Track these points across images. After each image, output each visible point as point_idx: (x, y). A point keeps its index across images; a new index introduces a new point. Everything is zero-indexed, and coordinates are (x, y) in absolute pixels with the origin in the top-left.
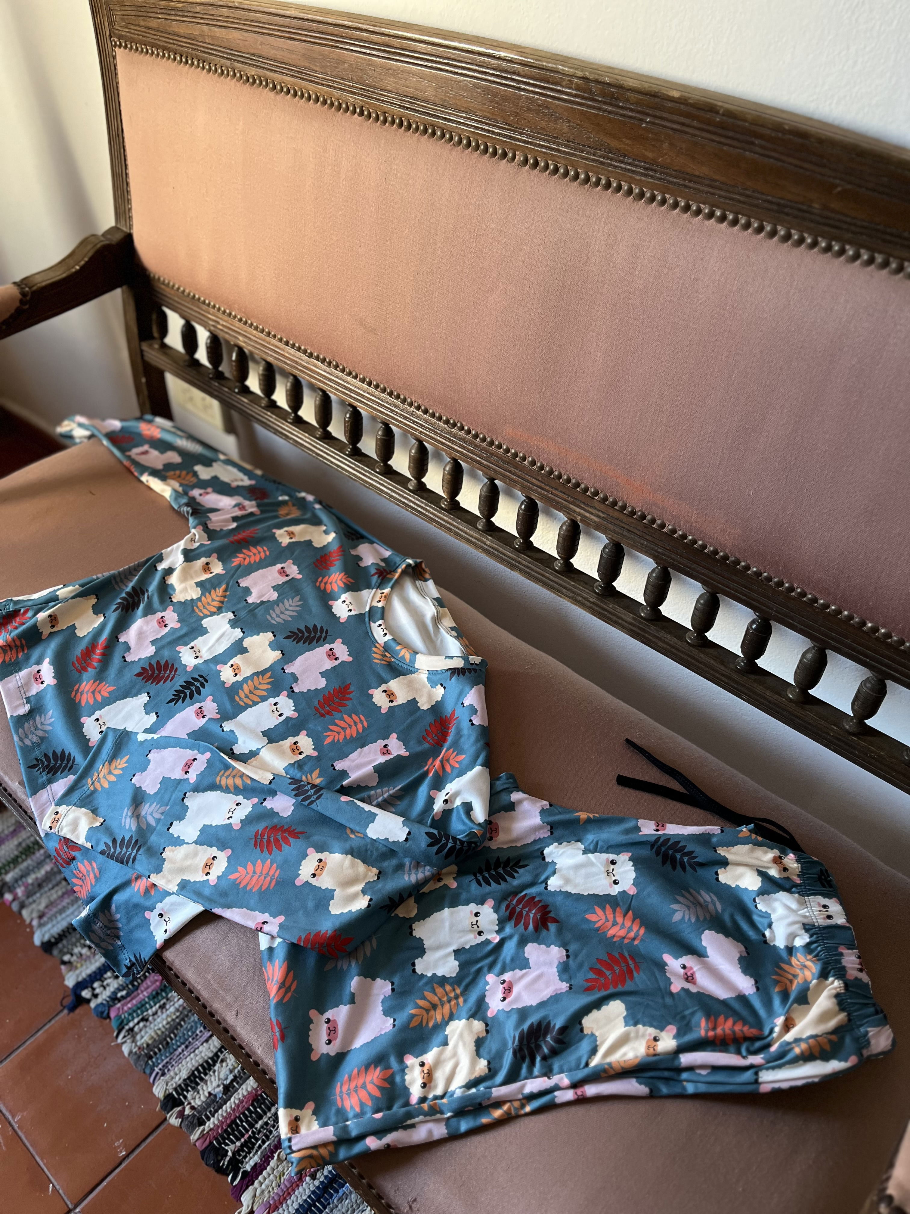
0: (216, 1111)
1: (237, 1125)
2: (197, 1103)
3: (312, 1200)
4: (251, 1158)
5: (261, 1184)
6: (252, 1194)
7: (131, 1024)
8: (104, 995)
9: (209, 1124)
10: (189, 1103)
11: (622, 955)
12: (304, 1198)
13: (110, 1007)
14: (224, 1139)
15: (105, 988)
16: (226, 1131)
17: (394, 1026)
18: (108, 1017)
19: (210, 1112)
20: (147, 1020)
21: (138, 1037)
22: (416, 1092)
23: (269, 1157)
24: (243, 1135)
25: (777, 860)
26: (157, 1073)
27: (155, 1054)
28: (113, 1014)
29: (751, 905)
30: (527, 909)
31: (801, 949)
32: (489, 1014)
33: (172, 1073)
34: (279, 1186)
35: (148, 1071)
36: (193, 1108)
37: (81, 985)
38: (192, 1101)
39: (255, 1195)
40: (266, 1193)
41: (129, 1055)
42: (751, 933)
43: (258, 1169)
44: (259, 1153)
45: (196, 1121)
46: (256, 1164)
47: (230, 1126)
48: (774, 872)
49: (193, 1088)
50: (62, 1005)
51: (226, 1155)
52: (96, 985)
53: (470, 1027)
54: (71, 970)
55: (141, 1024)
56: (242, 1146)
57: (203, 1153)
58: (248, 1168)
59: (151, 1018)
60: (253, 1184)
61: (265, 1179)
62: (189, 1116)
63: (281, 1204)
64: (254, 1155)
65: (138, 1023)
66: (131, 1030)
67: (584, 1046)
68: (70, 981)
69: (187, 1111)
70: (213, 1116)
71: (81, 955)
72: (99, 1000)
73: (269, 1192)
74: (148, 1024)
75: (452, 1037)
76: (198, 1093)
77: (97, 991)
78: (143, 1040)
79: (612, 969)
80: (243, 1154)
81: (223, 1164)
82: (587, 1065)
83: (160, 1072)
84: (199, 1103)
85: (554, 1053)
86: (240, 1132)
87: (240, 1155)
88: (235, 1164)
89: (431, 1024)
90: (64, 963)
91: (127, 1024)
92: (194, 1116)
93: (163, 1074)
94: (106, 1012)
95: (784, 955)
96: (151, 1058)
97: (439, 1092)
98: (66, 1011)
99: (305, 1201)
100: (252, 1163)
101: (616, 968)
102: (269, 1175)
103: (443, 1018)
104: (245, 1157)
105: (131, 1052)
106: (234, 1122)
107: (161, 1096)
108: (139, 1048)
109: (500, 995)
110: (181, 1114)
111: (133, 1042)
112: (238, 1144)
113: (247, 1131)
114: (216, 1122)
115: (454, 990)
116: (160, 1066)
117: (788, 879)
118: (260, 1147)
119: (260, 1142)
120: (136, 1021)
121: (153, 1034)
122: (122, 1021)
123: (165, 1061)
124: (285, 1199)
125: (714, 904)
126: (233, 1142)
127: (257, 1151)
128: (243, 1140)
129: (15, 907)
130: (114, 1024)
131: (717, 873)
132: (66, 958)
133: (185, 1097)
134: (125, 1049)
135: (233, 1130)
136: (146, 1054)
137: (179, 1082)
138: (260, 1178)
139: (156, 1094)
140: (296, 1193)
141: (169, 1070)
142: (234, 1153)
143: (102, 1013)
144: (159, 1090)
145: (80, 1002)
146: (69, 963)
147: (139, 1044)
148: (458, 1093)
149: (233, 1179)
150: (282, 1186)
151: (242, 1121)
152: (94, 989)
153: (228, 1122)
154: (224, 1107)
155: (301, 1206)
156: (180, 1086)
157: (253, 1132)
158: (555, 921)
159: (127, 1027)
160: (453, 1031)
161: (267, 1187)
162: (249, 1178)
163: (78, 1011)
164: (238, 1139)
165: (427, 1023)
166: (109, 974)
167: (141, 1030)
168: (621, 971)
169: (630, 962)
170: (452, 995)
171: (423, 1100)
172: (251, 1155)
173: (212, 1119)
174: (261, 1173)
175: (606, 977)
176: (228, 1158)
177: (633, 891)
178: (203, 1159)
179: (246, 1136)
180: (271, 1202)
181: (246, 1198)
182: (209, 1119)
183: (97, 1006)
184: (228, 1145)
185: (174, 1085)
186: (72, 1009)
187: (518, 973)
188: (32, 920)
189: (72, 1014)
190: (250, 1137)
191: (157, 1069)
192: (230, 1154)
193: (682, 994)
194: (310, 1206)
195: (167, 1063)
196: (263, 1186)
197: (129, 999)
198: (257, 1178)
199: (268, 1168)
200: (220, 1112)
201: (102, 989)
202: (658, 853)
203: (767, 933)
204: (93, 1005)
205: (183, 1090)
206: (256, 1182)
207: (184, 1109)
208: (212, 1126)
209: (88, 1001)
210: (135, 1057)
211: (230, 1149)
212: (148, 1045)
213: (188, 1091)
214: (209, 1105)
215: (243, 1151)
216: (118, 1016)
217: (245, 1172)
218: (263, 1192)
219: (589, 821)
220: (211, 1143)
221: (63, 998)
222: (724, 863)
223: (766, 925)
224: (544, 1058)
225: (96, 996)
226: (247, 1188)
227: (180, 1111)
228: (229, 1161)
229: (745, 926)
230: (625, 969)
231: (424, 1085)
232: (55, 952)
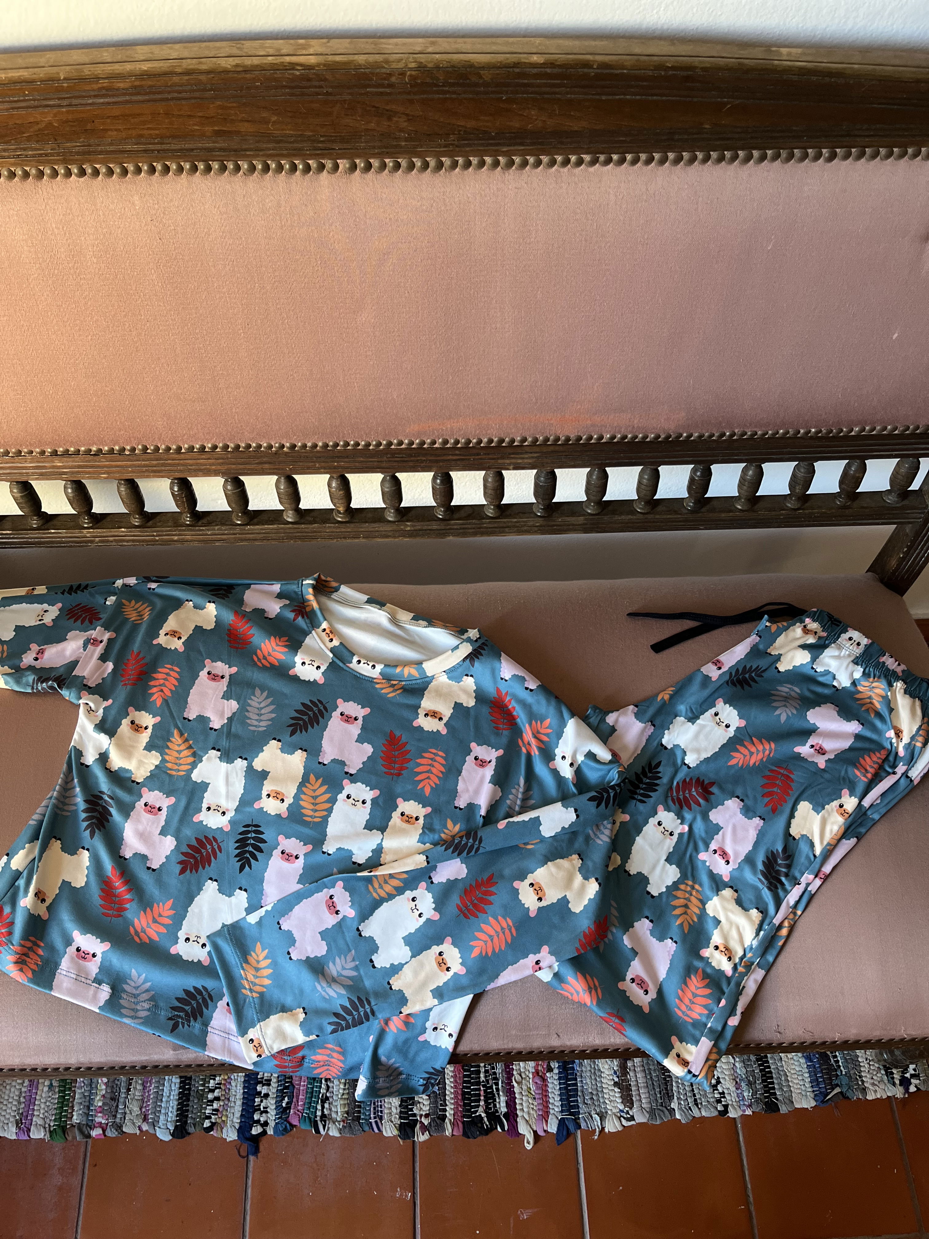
0: (445, 1100)
1: (469, 1093)
2: (426, 1109)
3: (564, 1084)
4: (499, 1103)
5: (522, 1110)
6: (524, 1122)
7: (319, 1113)
8: (272, 1116)
9: (450, 1113)
10: (421, 1116)
11: (772, 771)
12: (558, 1087)
13: (287, 1120)
14: (469, 1111)
15: (267, 1112)
16: (465, 1105)
17: (676, 942)
18: (292, 1126)
19: (441, 1105)
20: (327, 1098)
21: (334, 1115)
22: (726, 967)
23: (510, 1089)
24: (479, 1095)
25: (806, 631)
26: (376, 1122)
27: (359, 1112)
28: (295, 1122)
29: (812, 672)
30: (687, 792)
31: (862, 679)
32: (726, 879)
33: (386, 1111)
34: (535, 1098)
35: (366, 1128)
36: (427, 1116)
37: (244, 1129)
38: (421, 1112)
39: (527, 1121)
40: (531, 1112)
41: (340, 1133)
42: (826, 691)
43: (511, 1104)
44: (501, 1093)
45: (438, 1121)
46: (506, 1102)
47: (464, 1099)
48: (811, 640)
49: (413, 1104)
50: (243, 1157)
51: (482, 1118)
52: (256, 1117)
53: (724, 898)
54: (222, 1129)
55: (326, 1105)
56: (486, 1101)
57: (465, 1134)
58: (503, 1109)
59: (328, 1095)
60: (517, 1116)
61: (522, 1104)
62: (430, 1124)
63: (547, 1107)
64: (499, 1098)
65: (323, 1107)
66: (323, 1116)
67: (804, 847)
68: (231, 1135)
69: (426, 1122)
70: (446, 1105)
71: (217, 1110)
72: (272, 1124)
73: (533, 1108)
74: (331, 1100)
75: (719, 915)
76: (419, 1103)
77: (262, 1119)
78: (339, 1114)
79: (775, 785)
80: (492, 1106)
81: (487, 1126)
82: (815, 856)
83: (377, 1119)
84: (428, 1108)
85: (789, 867)
86: (475, 1095)
87: (491, 1109)
88: (494, 1117)
89: (696, 920)
90: (210, 1128)
91: (316, 1117)
92: (433, 1120)
93: (381, 1118)
94: (288, 1125)
95: (853, 689)
96: (359, 1118)
97: (740, 953)
98: (252, 1158)
99: (560, 1089)
100: (503, 1104)
101: (777, 782)
102: (522, 1099)
103: (699, 908)
104: (495, 1106)
105: (340, 1130)
106: (464, 1094)
107: (396, 1132)
108: (343, 1121)
109: (722, 862)
110: (424, 1128)
111: (334, 1123)
112: (482, 1103)
113: (479, 1090)
114: (452, 1107)
115: (687, 885)
116: (372, 1116)
117: (820, 638)
118: (498, 1090)
119: (494, 1087)
120: (319, 1107)
121: (342, 1102)
122: (310, 1118)
123: (372, 1109)
124: (547, 1102)
125: (793, 690)
126: (478, 1106)
127: (498, 1094)
128: (482, 1098)
129: (111, 1133)
130: (305, 1126)
131: (776, 668)
132: (207, 1124)
133: (415, 1115)
134: (334, 1132)
135: (469, 1099)
136: (353, 1120)
137: (398, 1111)
138: (518, 1107)
139: (390, 1135)
140: (550, 1091)
141: (381, 1112)
142: (486, 1112)
143: (285, 1129)
144: (389, 1130)
145: (255, 1141)
146: (213, 1124)
147: (338, 1119)
148: (755, 943)
149: (502, 1127)
150: (537, 1096)
151: (469, 1088)
152: (258, 1121)
153: (460, 1098)
154: (447, 1093)
155: (560, 1095)
156: (401, 1112)
157: (483, 1086)
158: (712, 784)
159: (318, 1118)
160: (715, 910)
161: (528, 1107)
162: (512, 1115)
163: (261, 1148)
164: (479, 1101)
165: (693, 921)
166: (257, 1100)
167: (330, 1109)
168: (782, 781)
169: (782, 771)
170: (689, 889)
171: (735, 968)
172: (497, 1100)
173: (447, 1108)
174: (515, 1104)
175: (777, 793)
176: (486, 1119)
177: (743, 723)
178: (469, 1137)
179: (482, 1093)
180: (540, 1113)
181: (523, 1128)
182: (445, 1110)
183: (275, 1128)
184: (477, 1111)
185: (398, 1116)
186: (256, 1151)
187: (718, 837)
188: (140, 1128)
189: (259, 1155)
190: (485, 1091)
191: (373, 1121)
192: (483, 1115)
193: (829, 765)
194: (566, 1088)
195: (374, 1108)
196: (525, 1110)
197: (294, 1100)
198: (516, 1109)
199: (517, 1095)
200: (447, 1098)
201: (264, 1115)
202: (734, 684)
203: (835, 683)
204: (270, 1131)
205: (406, 1113)
206: (518, 1112)
207: (421, 1122)
208: (452, 1112)
209: (264, 1133)
210: (347, 1130)
211: (481, 1112)
212: (347, 1113)
213: (411, 1110)
214: (436, 1102)
215: (490, 1104)
216: (302, 1119)
217: (505, 1115)
218: (529, 1113)
219: (672, 697)
220: (463, 1122)
221: (239, 1152)
222: (778, 658)
223: (831, 679)
224: (787, 875)
225: (266, 1124)
226: (517, 1122)
227: (420, 1128)
228: (488, 1120)
229: (820, 690)
230: (783, 778)
231: (730, 959)
232: (191, 1129)
